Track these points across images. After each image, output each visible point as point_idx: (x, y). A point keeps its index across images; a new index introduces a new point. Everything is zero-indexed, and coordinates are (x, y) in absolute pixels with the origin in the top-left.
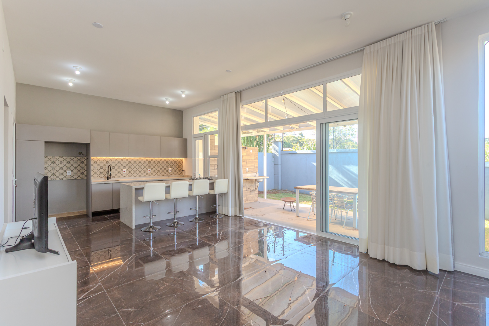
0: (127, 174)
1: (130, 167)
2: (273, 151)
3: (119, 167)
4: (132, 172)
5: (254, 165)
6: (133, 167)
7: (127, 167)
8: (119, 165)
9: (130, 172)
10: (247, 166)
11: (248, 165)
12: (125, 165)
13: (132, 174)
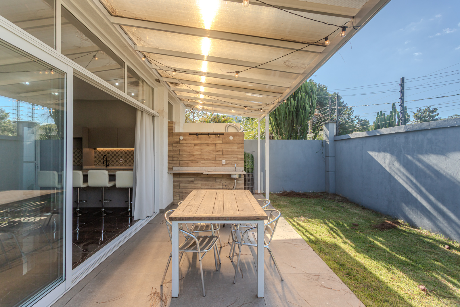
0: (123, 163)
1: (126, 157)
2: (324, 138)
3: (117, 157)
4: (128, 161)
5: (236, 156)
6: (128, 157)
7: (123, 157)
8: (117, 155)
9: (126, 161)
10: (224, 158)
11: (225, 156)
12: (121, 155)
13: (128, 163)
